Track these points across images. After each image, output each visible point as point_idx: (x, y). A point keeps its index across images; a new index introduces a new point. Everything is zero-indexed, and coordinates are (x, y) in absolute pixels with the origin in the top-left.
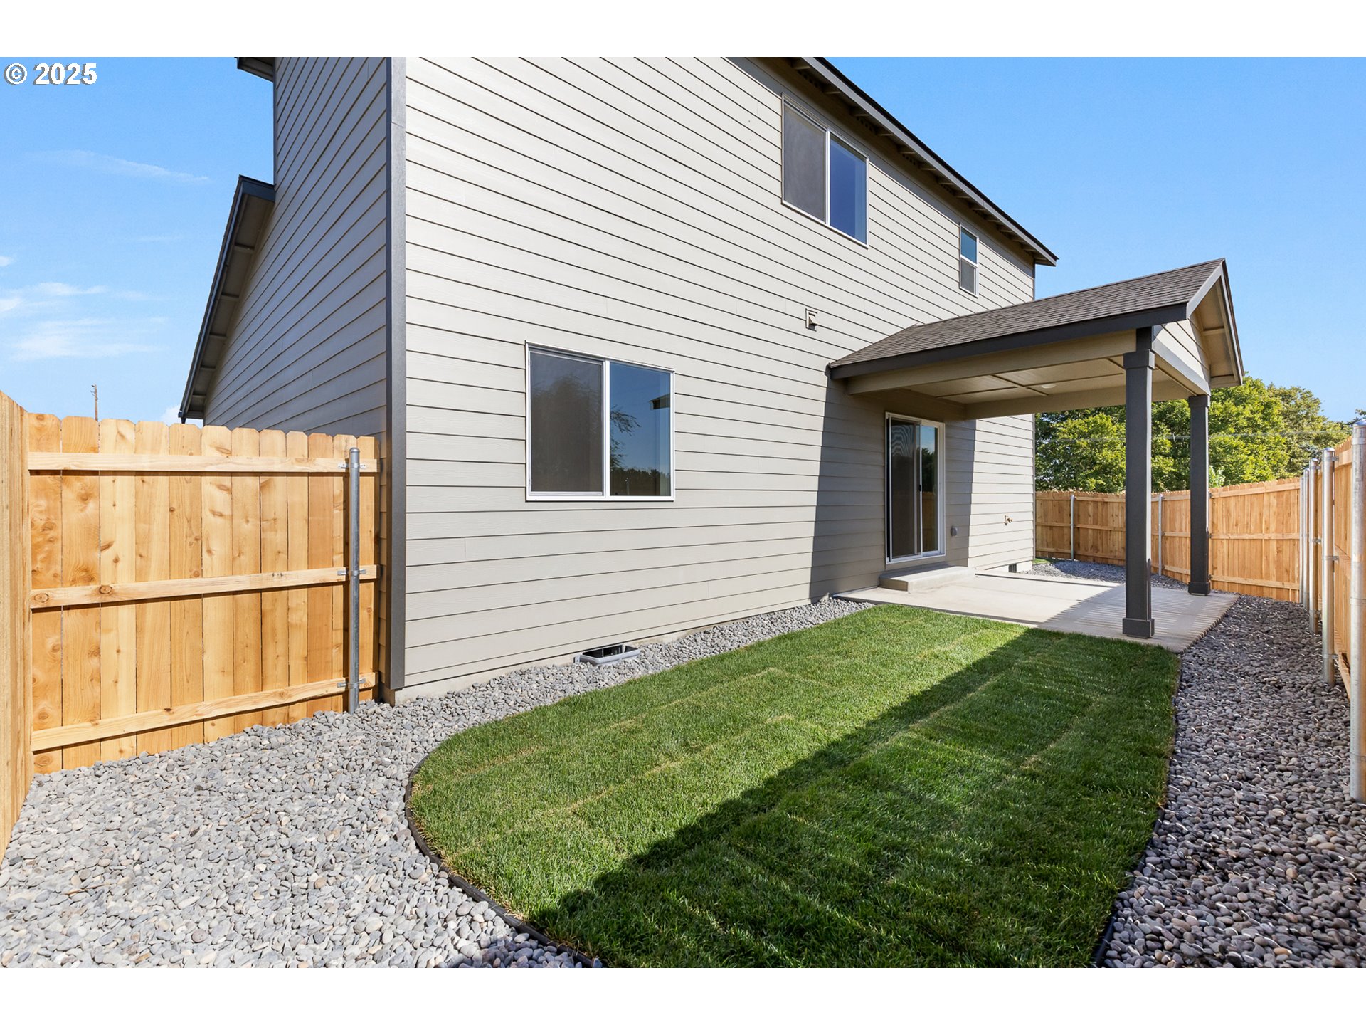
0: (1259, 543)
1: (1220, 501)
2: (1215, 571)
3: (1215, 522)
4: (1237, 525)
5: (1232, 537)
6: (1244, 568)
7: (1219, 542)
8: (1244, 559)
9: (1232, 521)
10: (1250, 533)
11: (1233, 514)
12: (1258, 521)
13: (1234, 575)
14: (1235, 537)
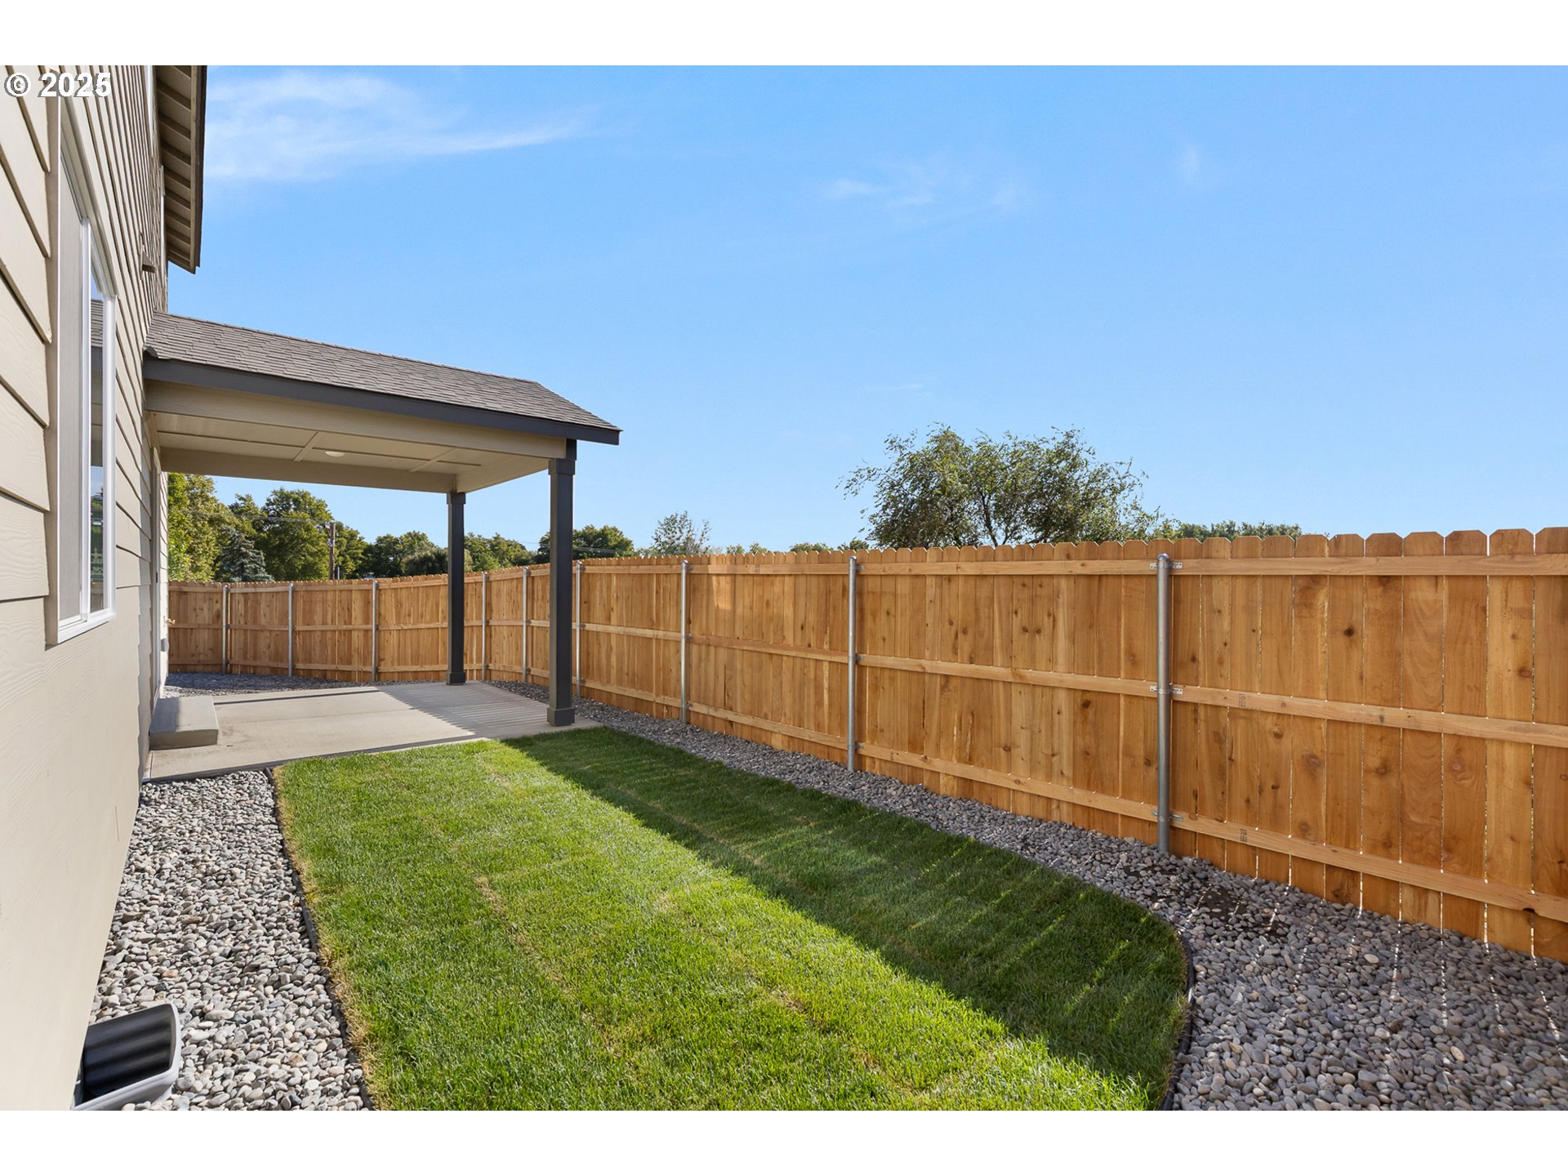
0: (435, 631)
1: (389, 592)
2: (382, 663)
3: (382, 612)
4: (409, 615)
5: (405, 627)
6: (418, 655)
7: (387, 633)
8: (419, 647)
9: (404, 611)
10: (426, 623)
11: (406, 605)
12: (434, 610)
13: (405, 664)
14: (410, 627)
